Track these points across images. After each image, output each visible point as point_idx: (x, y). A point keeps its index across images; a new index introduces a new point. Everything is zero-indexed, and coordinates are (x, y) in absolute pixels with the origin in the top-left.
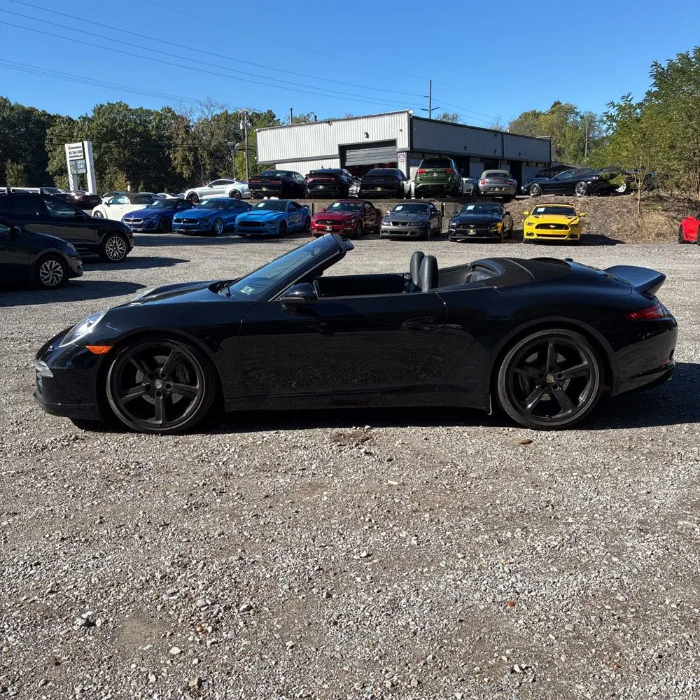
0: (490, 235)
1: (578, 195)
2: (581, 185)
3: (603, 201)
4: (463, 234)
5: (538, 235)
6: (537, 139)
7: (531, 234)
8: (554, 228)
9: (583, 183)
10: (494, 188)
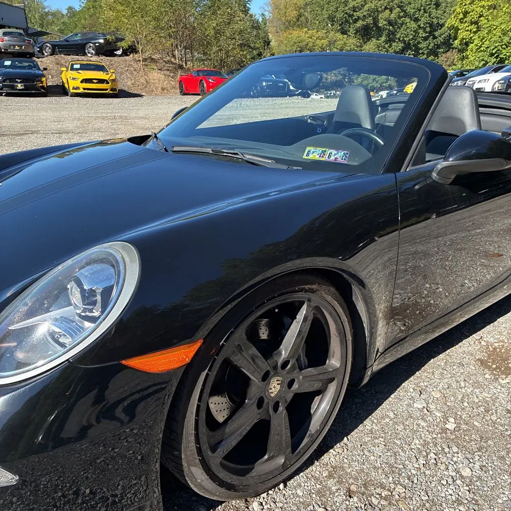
0: (37, 89)
1: (89, 55)
2: (90, 46)
3: (111, 61)
4: (11, 88)
5: (84, 89)
6: (15, 7)
7: (78, 88)
8: (97, 83)
9: (91, 45)
10: (14, 46)
